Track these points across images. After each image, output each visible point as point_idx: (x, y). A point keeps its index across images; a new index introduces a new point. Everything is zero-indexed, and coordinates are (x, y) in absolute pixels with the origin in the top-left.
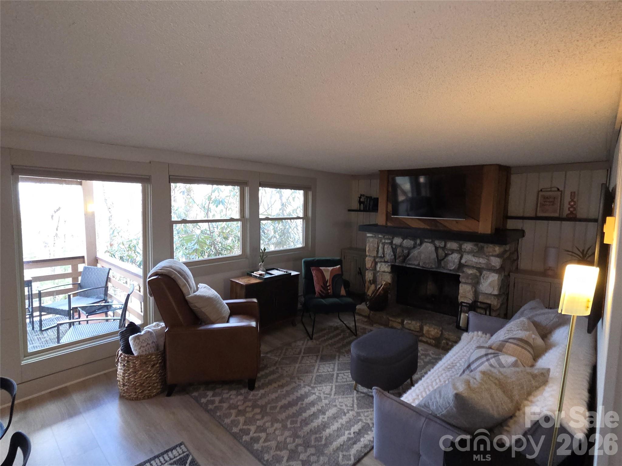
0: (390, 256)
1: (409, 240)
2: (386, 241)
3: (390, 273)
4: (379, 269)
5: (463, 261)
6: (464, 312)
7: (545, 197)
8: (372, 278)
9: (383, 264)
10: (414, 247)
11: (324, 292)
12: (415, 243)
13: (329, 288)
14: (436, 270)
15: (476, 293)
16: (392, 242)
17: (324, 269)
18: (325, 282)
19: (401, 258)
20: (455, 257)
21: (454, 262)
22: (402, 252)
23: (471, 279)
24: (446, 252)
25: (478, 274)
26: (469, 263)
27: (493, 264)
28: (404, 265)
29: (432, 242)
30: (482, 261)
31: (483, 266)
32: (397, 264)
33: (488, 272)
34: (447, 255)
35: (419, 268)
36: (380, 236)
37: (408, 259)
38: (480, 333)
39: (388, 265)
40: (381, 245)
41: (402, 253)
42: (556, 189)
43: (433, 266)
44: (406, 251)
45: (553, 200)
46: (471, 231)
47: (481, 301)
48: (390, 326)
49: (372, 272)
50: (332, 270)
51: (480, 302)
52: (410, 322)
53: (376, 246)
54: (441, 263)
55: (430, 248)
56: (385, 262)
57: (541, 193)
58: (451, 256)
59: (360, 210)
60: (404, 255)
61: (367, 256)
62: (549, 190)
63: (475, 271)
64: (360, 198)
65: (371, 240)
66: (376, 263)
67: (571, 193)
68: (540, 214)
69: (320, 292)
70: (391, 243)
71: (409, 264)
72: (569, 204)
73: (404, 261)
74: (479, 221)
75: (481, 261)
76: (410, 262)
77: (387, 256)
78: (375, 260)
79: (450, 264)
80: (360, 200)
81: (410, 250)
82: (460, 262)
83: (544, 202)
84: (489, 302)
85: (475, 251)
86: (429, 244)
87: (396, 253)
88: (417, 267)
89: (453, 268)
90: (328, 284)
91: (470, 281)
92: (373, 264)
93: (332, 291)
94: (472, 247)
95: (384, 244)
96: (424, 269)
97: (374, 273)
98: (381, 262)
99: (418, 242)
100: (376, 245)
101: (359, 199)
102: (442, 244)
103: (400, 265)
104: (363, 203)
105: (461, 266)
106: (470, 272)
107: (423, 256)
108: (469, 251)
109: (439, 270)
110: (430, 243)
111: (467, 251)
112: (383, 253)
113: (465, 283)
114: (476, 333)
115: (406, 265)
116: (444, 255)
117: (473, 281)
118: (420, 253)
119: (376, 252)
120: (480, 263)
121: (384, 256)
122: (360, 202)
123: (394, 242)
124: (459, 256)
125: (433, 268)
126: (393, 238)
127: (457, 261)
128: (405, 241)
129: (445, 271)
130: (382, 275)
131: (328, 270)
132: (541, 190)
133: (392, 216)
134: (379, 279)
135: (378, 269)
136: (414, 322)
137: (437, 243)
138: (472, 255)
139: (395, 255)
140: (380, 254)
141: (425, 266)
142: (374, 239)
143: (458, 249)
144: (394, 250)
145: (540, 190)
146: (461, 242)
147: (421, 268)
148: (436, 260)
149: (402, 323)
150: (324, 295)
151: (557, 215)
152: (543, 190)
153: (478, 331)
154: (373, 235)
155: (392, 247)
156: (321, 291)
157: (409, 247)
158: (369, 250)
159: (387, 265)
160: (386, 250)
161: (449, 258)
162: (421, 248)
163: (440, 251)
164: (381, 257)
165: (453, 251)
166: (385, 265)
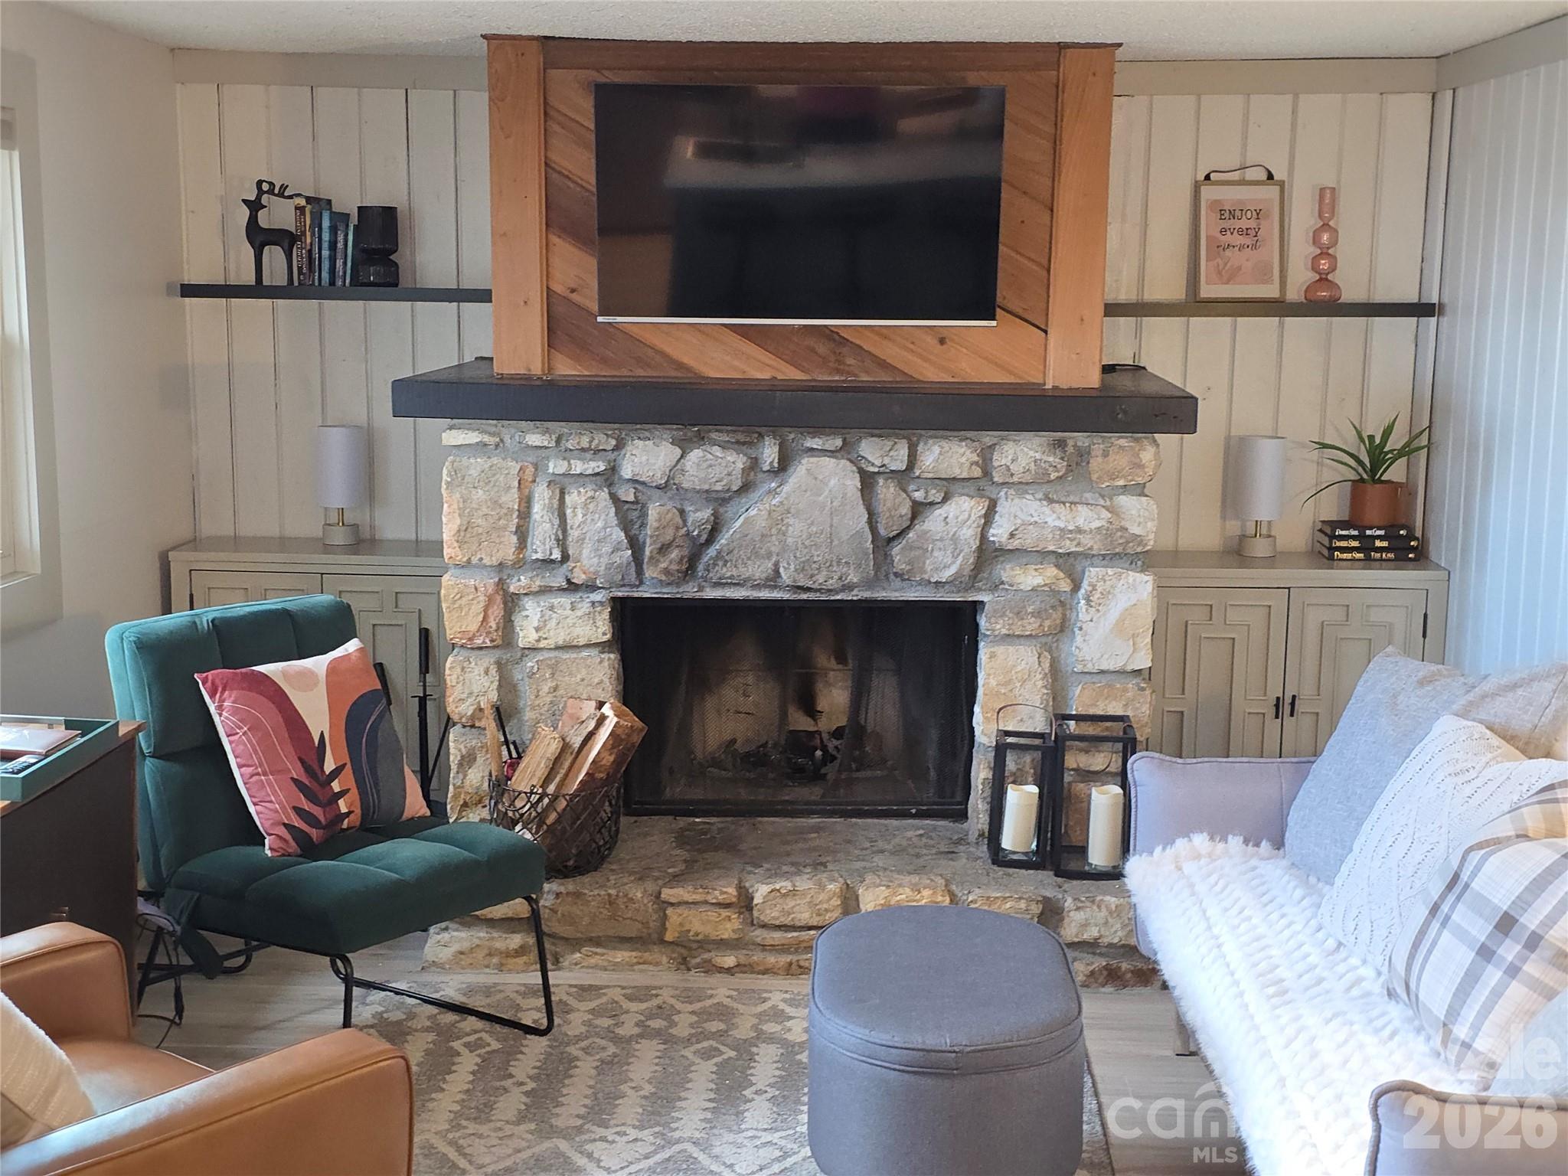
0: (607, 549)
1: (717, 451)
2: (578, 467)
3: (603, 647)
4: (533, 636)
5: (999, 533)
6: (1014, 782)
7: (1226, 213)
8: (493, 696)
9: (565, 600)
10: (746, 488)
11: (317, 811)
12: (754, 464)
13: (336, 786)
14: (866, 594)
15: (1057, 678)
16: (613, 469)
17: (285, 674)
18: (310, 753)
19: (674, 554)
20: (963, 510)
21: (955, 539)
22: (678, 520)
23: (1037, 614)
24: (918, 496)
25: (1065, 586)
26: (1028, 539)
27: (1135, 530)
28: (689, 591)
29: (846, 450)
30: (1088, 518)
31: (1087, 541)
32: (646, 592)
33: (1110, 571)
34: (918, 510)
35: (776, 595)
36: (534, 439)
37: (712, 551)
38: (1200, 840)
39: (593, 603)
40: (542, 497)
41: (677, 528)
42: (1259, 175)
43: (853, 577)
44: (697, 516)
45: (1252, 224)
46: (1012, 380)
47: (1082, 711)
48: (669, 937)
49: (488, 660)
50: (333, 669)
51: (1079, 718)
52: (784, 885)
53: (512, 499)
54: (887, 555)
55: (832, 482)
56: (572, 587)
57: (1208, 193)
58: (939, 512)
59: (258, 290)
60: (688, 534)
61: (446, 569)
62: (1235, 176)
63: (1052, 571)
64: (254, 206)
65: (476, 465)
66: (511, 603)
67: (1322, 190)
68: (1207, 291)
69: (297, 822)
70: (609, 477)
71: (718, 585)
72: (1316, 241)
73: (689, 568)
74: (1046, 332)
75: (1081, 522)
76: (727, 572)
77: (585, 552)
78: (501, 584)
79: (936, 554)
80: (253, 222)
81: (720, 500)
82: (983, 537)
83: (1223, 231)
84: (1115, 709)
85: (1053, 476)
86: (828, 462)
87: (643, 525)
88: (765, 594)
89: (953, 570)
90: (329, 766)
91: (1031, 625)
92: (497, 612)
93: (358, 803)
94: (1038, 456)
95: (560, 487)
96: (804, 596)
97: (500, 665)
98: (545, 590)
99: (769, 453)
100: (514, 494)
101: (245, 212)
102: (898, 458)
103: (667, 592)
104: (286, 239)
105: (987, 554)
106: (1029, 578)
107: (796, 529)
108: (1028, 478)
109: (881, 595)
110: (832, 453)
111: (1015, 479)
112: (562, 543)
113: (1009, 638)
114: (1181, 843)
115: (701, 589)
116: (905, 510)
117: (1047, 623)
118: (778, 519)
119: (514, 539)
120: (1079, 530)
121: (565, 558)
122: (259, 237)
123: (627, 472)
124: (979, 508)
125: (849, 587)
126: (618, 448)
127: (969, 534)
128: (695, 455)
129: (912, 595)
130: (554, 669)
131: (309, 674)
132: (1207, 177)
133: (600, 319)
134: (533, 700)
135: (526, 633)
136: (803, 883)
137: (875, 452)
138: (1040, 495)
139: (635, 544)
140: (541, 544)
141: (809, 584)
142: (495, 460)
143: (977, 472)
144: (630, 516)
145: (1201, 177)
146: (988, 438)
147: (786, 596)
148: (869, 545)
149: (745, 903)
150: (314, 833)
151: (1271, 291)
152: (1212, 176)
153: (1186, 832)
154: (486, 439)
155: (615, 498)
156: (298, 811)
157: (718, 487)
158: (465, 530)
159: (585, 607)
160: (574, 518)
161: (933, 523)
162: (786, 488)
163: (886, 491)
164: (548, 562)
165: (950, 486)
166: (573, 609)
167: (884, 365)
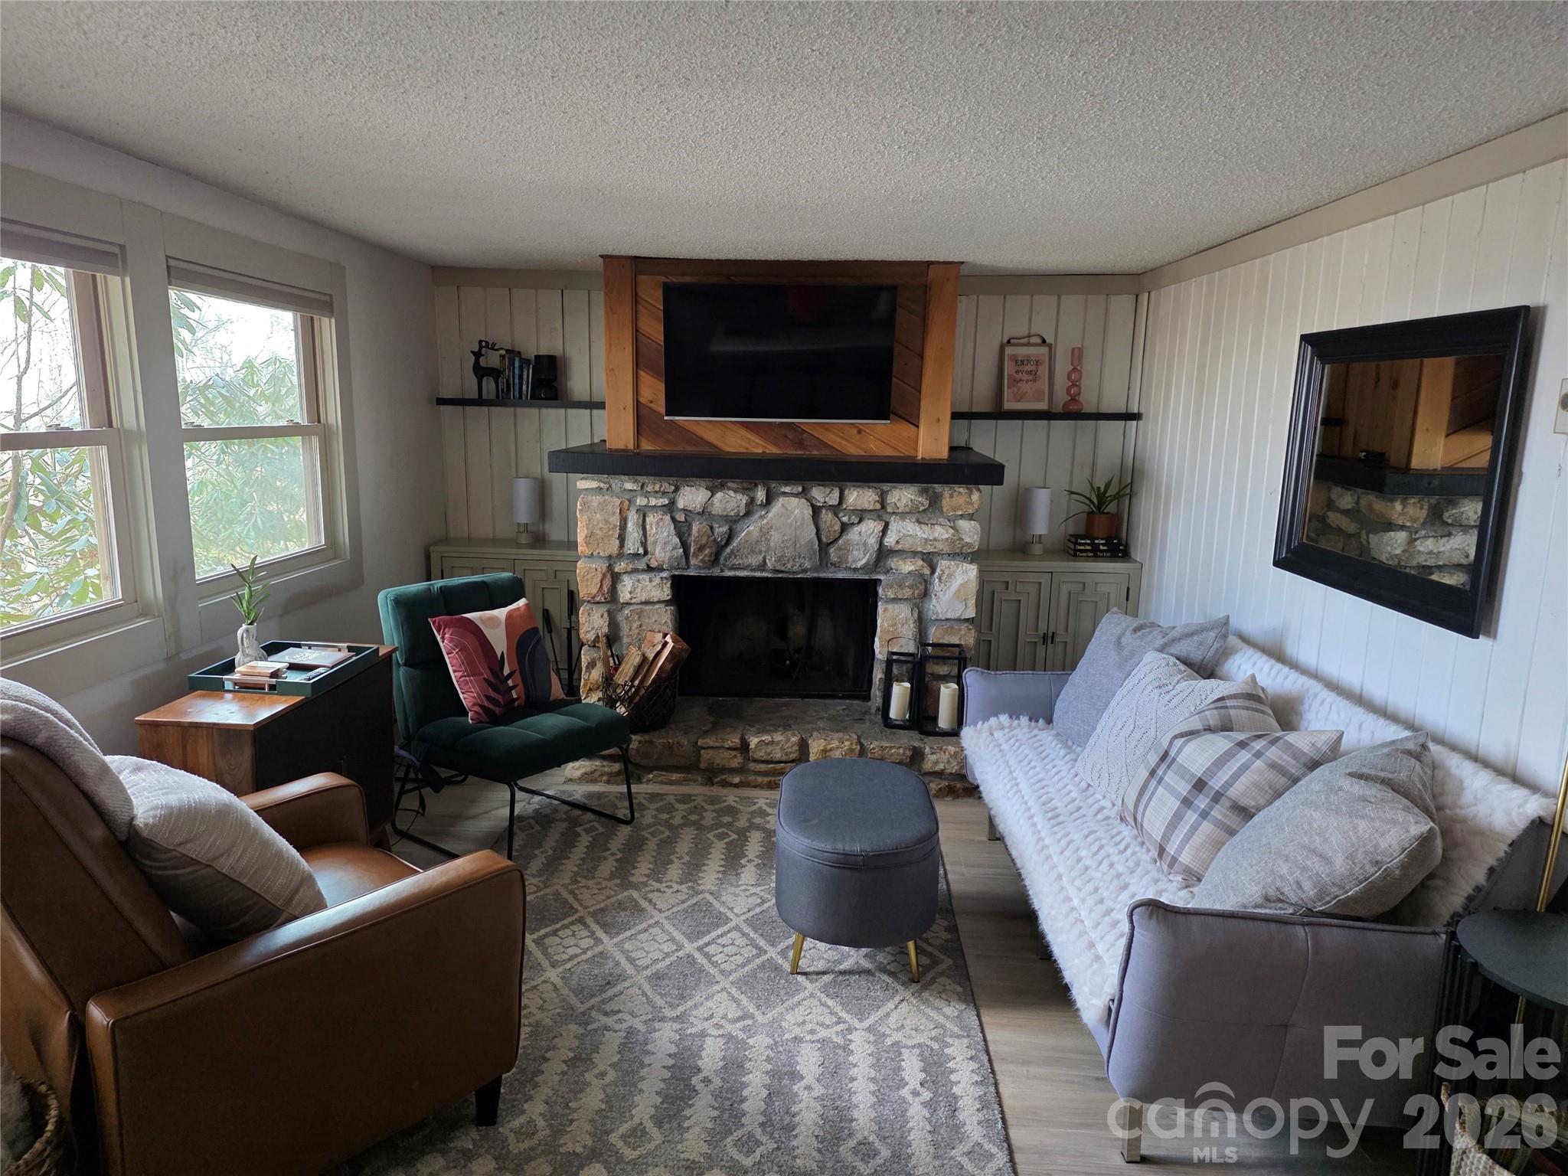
0: (669, 548)
1: (731, 493)
2: (653, 502)
3: (667, 603)
4: (628, 596)
5: (890, 540)
6: (897, 681)
7: (1020, 362)
8: (605, 630)
9: (646, 577)
10: (748, 514)
11: (499, 697)
12: (752, 500)
13: (510, 683)
14: (815, 575)
15: (922, 623)
16: (673, 503)
17: (481, 619)
18: (494, 663)
19: (707, 551)
20: (870, 528)
21: (865, 544)
22: (709, 532)
23: (911, 587)
24: (845, 519)
25: (927, 571)
26: (906, 545)
27: (968, 540)
28: (716, 572)
29: (804, 494)
30: (941, 533)
31: (940, 546)
32: (691, 573)
33: (953, 563)
34: (844, 528)
35: (765, 574)
36: (629, 486)
37: (728, 550)
38: (1004, 719)
39: (662, 578)
40: (633, 518)
41: (709, 537)
42: (1038, 340)
43: (807, 565)
44: (721, 530)
45: (1033, 368)
46: (898, 454)
47: (936, 641)
48: (702, 766)
49: (603, 609)
50: (509, 616)
51: (933, 645)
52: (766, 738)
53: (616, 520)
54: (827, 553)
55: (796, 512)
56: (649, 569)
57: (1009, 351)
58: (857, 529)
59: (480, 401)
60: (715, 540)
61: (579, 558)
62: (1025, 341)
63: (920, 563)
64: (477, 355)
65: (596, 500)
66: (616, 578)
67: (1073, 349)
68: (1008, 406)
69: (487, 704)
70: (671, 507)
71: (731, 568)
72: (1069, 377)
73: (715, 560)
74: (918, 427)
75: (936, 535)
76: (736, 562)
77: (657, 551)
78: (610, 568)
79: (855, 552)
80: (477, 362)
81: (733, 522)
82: (881, 543)
83: (1017, 372)
84: (955, 640)
85: (921, 509)
86: (794, 500)
87: (690, 535)
88: (758, 574)
89: (864, 561)
90: (506, 671)
91: (908, 593)
92: (608, 582)
93: (523, 692)
94: (913, 497)
95: (643, 512)
96: (780, 575)
97: (609, 612)
98: (635, 571)
99: (760, 495)
100: (617, 516)
101: (473, 358)
102: (833, 498)
103: (703, 573)
104: (495, 373)
105: (883, 553)
106: (907, 566)
107: (776, 538)
108: (907, 510)
109: (823, 575)
110: (796, 495)
111: (900, 511)
112: (644, 545)
113: (895, 600)
114: (993, 720)
115: (722, 571)
116: (837, 527)
117: (917, 592)
118: (765, 532)
119: (617, 542)
120: (935, 540)
121: (646, 552)
122: (480, 372)
123: (681, 504)
124: (880, 526)
125: (805, 571)
126: (677, 490)
127: (873, 541)
128: (719, 495)
129: (841, 575)
130: (640, 614)
131: (494, 621)
132: (1009, 342)
133: (666, 418)
134: (628, 630)
135: (624, 595)
136: (778, 737)
137: (819, 494)
138: (914, 520)
139: (685, 545)
140: (632, 545)
141: (783, 569)
142: (607, 497)
143: (878, 506)
144: (682, 531)
145: (1005, 341)
146: (886, 487)
147: (770, 575)
148: (816, 547)
149: (744, 747)
150: (497, 710)
151: (1043, 406)
152: (1012, 341)
153: (996, 715)
154: (602, 485)
155: (673, 519)
156: (487, 697)
157: (732, 513)
158: (590, 536)
159: (657, 580)
160: (651, 530)
161: (853, 535)
162: (770, 515)
163: (827, 517)
164: (636, 555)
165: (862, 515)
166: (651, 581)
167: (826, 445)
